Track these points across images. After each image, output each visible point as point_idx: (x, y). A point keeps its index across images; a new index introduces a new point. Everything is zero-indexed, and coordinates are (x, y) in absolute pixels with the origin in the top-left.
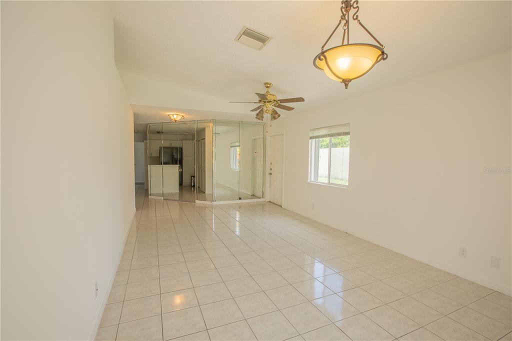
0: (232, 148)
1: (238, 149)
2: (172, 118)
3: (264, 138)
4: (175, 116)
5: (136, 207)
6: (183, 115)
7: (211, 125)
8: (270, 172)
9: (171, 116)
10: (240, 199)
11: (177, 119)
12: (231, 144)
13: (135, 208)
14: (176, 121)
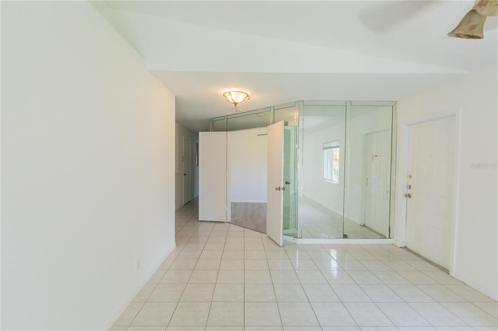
0: (325, 150)
1: (336, 152)
2: (229, 98)
3: (393, 130)
4: (234, 95)
5: (176, 241)
6: (249, 93)
7: (296, 114)
8: (406, 191)
9: (227, 95)
10: (345, 236)
11: (238, 101)
12: (325, 144)
13: (175, 243)
14: (236, 104)
